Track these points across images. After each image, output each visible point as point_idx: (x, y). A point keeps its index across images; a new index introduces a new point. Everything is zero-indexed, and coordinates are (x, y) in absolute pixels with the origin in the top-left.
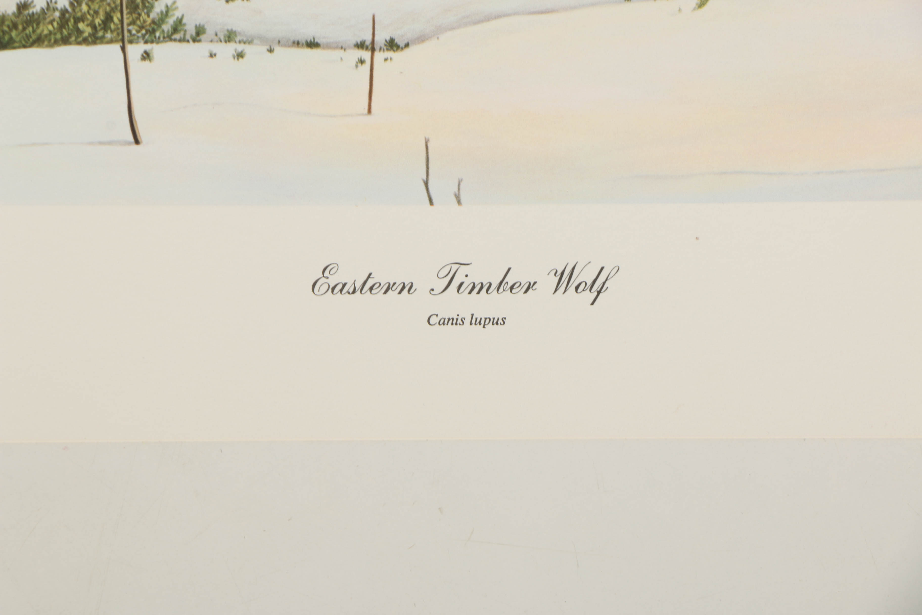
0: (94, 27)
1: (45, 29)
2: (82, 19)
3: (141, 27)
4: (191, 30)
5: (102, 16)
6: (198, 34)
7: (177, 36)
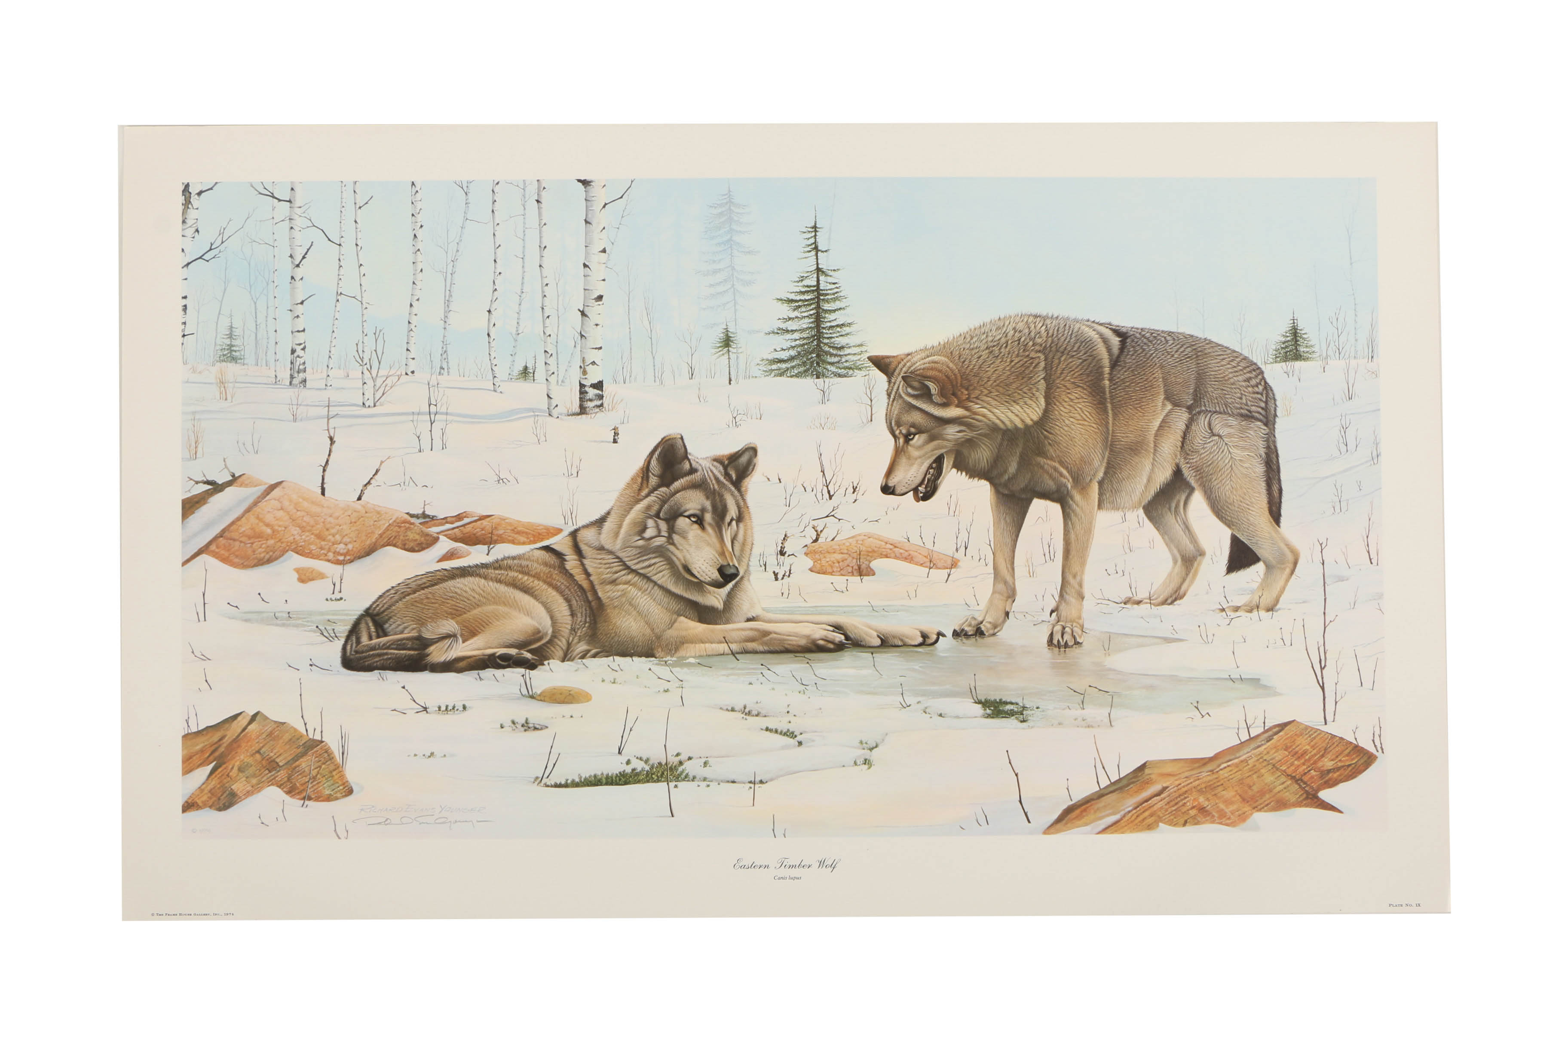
0: (658, 777)
1: (641, 777)
2: (654, 774)
3: (674, 777)
4: (691, 777)
5: (660, 773)
6: (694, 778)
7: (686, 779)
